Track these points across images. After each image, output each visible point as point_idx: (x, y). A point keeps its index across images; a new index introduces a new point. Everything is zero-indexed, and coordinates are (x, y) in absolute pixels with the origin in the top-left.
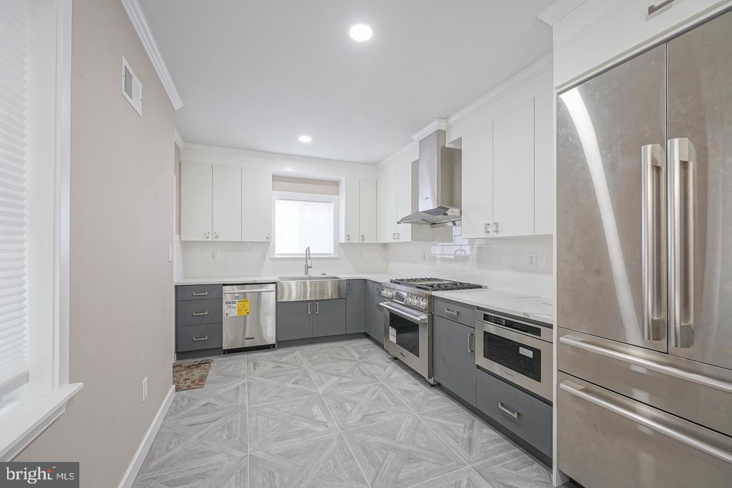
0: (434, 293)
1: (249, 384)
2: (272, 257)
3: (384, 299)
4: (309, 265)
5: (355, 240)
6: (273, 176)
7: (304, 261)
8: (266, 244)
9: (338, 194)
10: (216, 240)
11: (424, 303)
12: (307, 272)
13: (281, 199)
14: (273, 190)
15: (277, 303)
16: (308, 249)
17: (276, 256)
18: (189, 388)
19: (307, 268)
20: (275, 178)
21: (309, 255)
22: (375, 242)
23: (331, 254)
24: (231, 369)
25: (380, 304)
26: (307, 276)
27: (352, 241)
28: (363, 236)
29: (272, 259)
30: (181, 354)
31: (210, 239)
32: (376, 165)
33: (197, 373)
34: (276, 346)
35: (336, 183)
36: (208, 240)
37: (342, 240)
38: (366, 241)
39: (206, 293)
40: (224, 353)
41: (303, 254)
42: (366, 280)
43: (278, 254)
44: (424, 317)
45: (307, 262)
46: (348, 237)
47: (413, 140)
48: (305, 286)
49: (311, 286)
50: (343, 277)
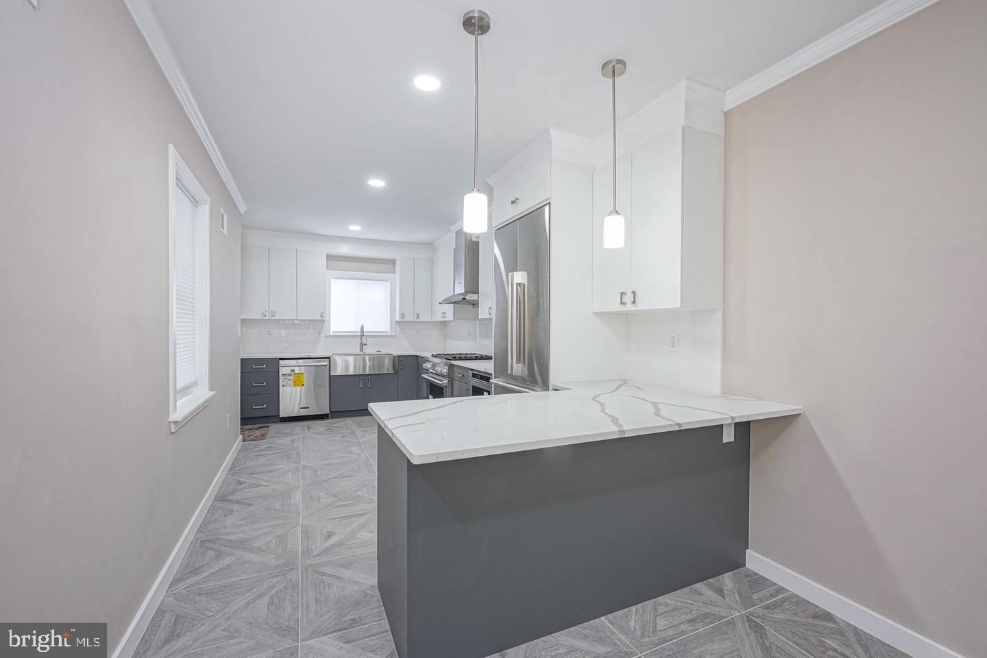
0: (453, 362)
1: (303, 438)
2: (327, 334)
3: (427, 371)
4: (364, 342)
5: (409, 318)
6: (327, 256)
7: (359, 339)
8: (320, 323)
9: (394, 273)
10: (273, 318)
11: (445, 370)
12: (361, 350)
13: (337, 278)
14: (327, 269)
15: (330, 376)
16: (362, 328)
17: (331, 334)
18: (253, 440)
19: (362, 345)
20: (330, 257)
21: (363, 332)
22: (430, 320)
23: (387, 332)
24: (287, 431)
25: (423, 375)
26: (361, 353)
27: (406, 319)
28: (417, 314)
29: (327, 337)
30: (245, 421)
31: (267, 317)
32: (430, 245)
33: (258, 433)
34: (330, 416)
35: (393, 262)
36: (265, 318)
37: (398, 319)
38: (421, 319)
39: (265, 366)
40: (281, 422)
41: (358, 332)
42: (417, 356)
43: (333, 332)
44: (446, 381)
45: (361, 339)
46: (403, 315)
47: (451, 231)
48: (364, 360)
49: (370, 361)
50: (396, 353)
